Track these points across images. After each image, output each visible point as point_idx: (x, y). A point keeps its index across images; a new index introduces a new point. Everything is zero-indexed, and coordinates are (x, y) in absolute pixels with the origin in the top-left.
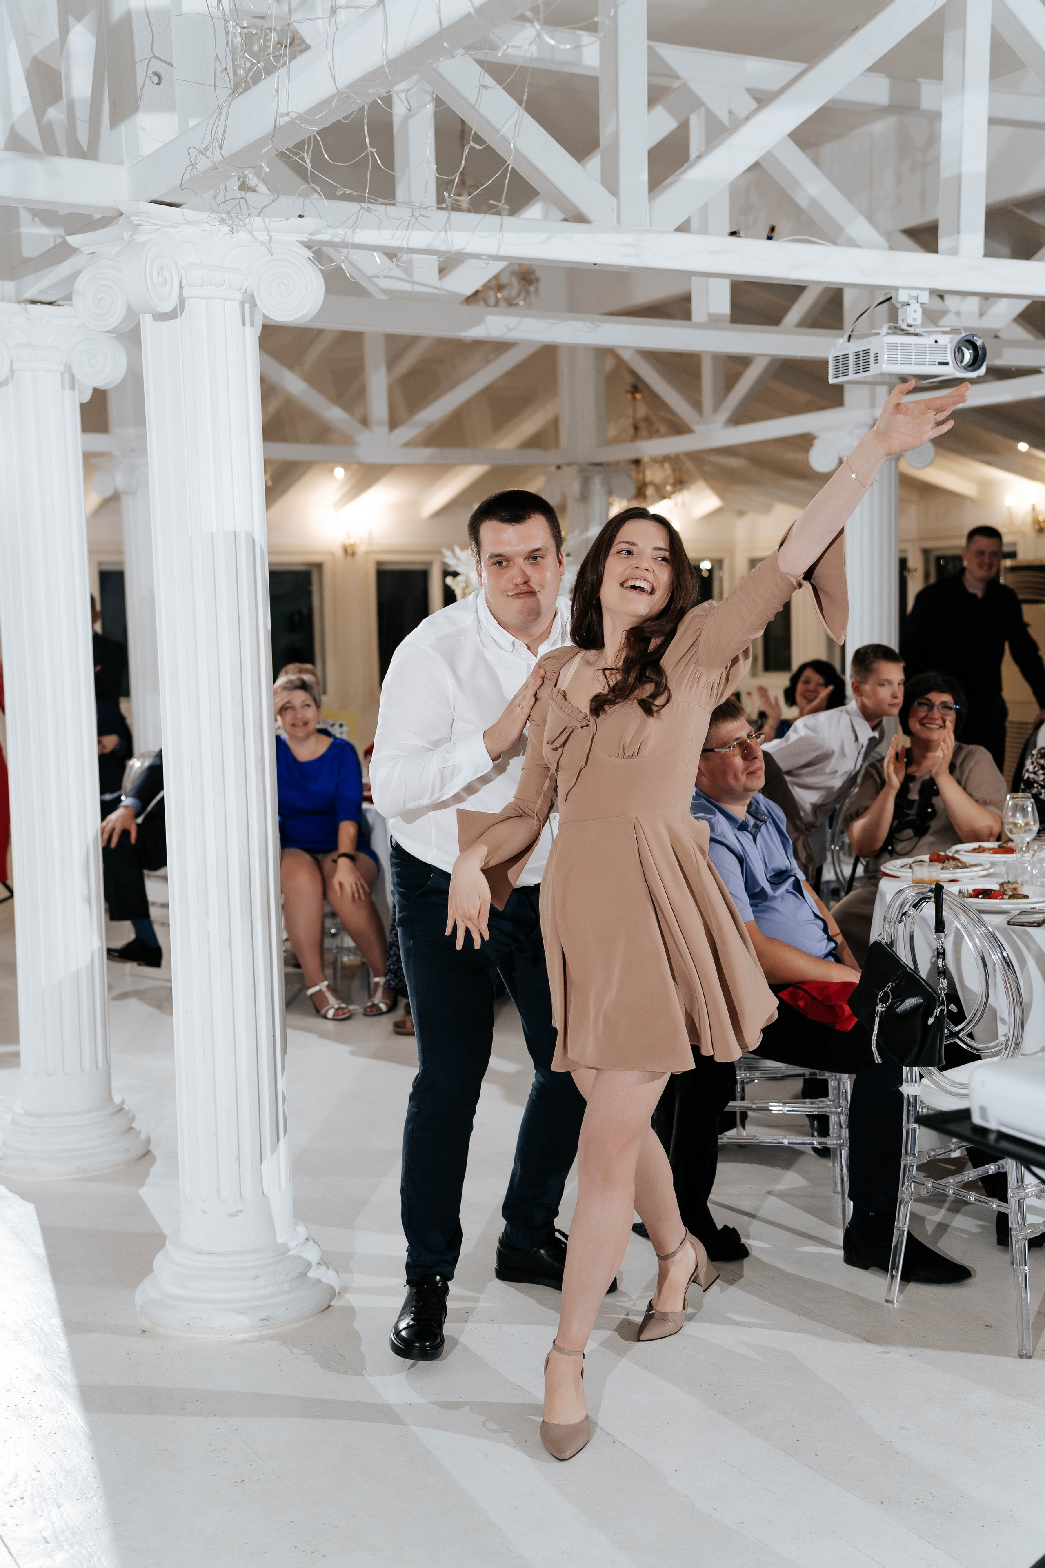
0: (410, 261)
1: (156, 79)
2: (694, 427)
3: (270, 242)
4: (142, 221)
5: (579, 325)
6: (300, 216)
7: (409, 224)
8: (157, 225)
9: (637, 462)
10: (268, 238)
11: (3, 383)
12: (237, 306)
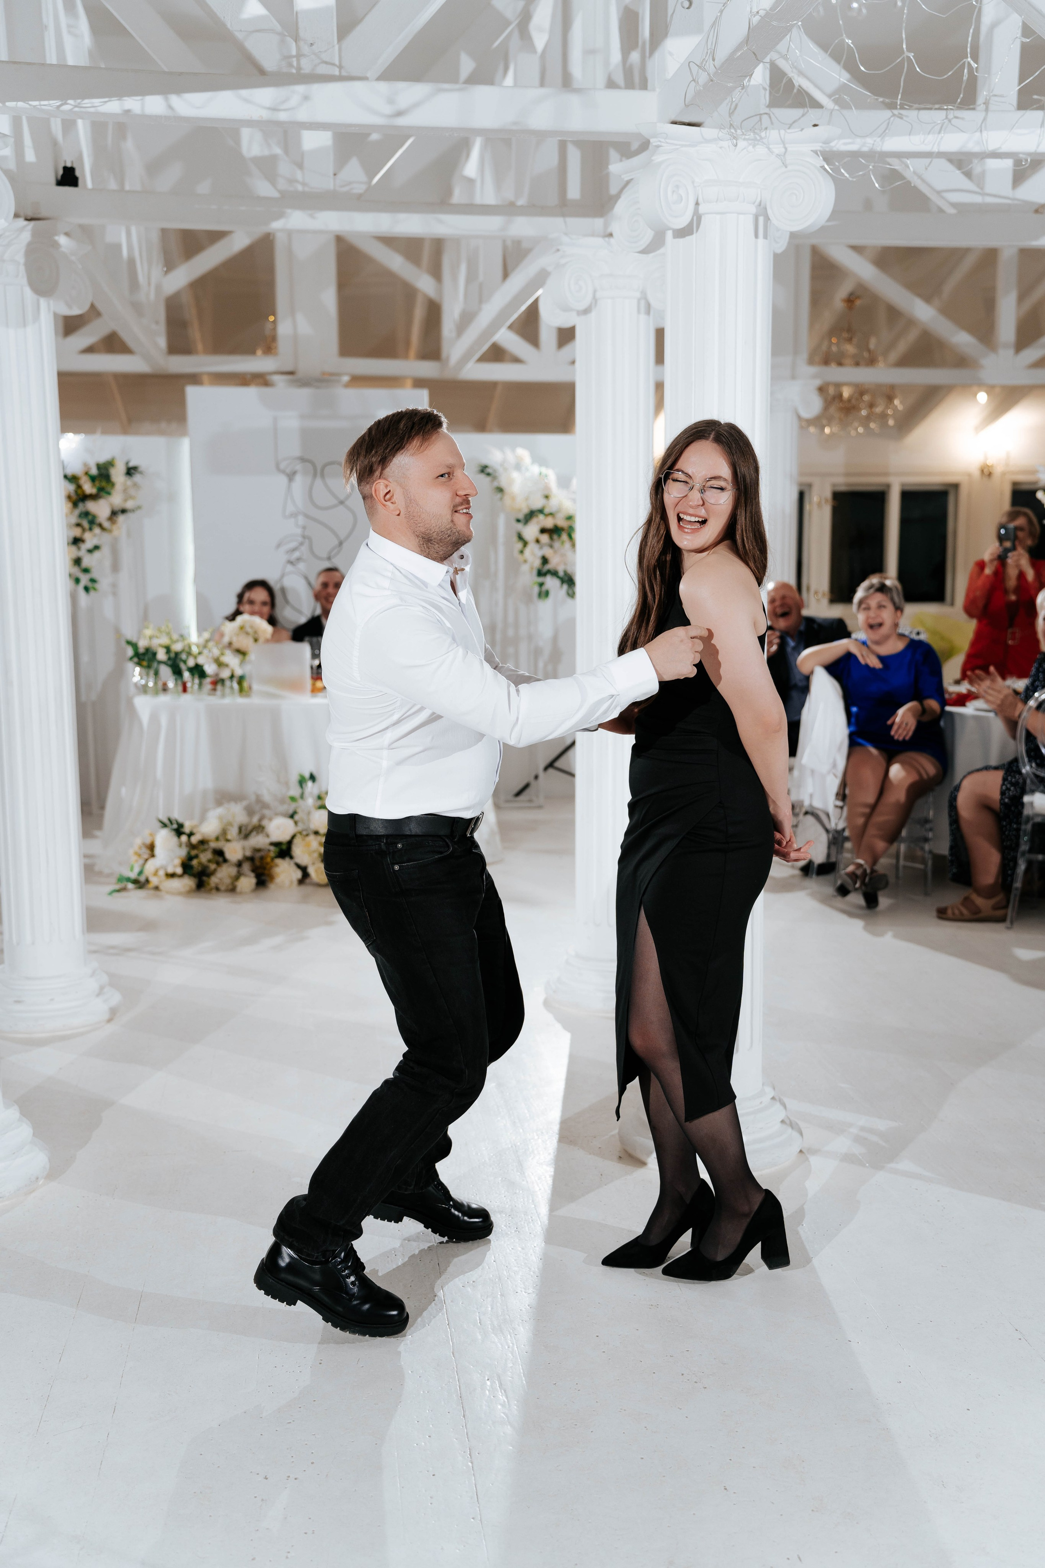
1: (687, 4)
3: (785, 154)
4: (660, 141)
6: (816, 123)
7: (942, 128)
8: (677, 145)
10: (783, 150)
11: (586, 311)
12: (751, 219)
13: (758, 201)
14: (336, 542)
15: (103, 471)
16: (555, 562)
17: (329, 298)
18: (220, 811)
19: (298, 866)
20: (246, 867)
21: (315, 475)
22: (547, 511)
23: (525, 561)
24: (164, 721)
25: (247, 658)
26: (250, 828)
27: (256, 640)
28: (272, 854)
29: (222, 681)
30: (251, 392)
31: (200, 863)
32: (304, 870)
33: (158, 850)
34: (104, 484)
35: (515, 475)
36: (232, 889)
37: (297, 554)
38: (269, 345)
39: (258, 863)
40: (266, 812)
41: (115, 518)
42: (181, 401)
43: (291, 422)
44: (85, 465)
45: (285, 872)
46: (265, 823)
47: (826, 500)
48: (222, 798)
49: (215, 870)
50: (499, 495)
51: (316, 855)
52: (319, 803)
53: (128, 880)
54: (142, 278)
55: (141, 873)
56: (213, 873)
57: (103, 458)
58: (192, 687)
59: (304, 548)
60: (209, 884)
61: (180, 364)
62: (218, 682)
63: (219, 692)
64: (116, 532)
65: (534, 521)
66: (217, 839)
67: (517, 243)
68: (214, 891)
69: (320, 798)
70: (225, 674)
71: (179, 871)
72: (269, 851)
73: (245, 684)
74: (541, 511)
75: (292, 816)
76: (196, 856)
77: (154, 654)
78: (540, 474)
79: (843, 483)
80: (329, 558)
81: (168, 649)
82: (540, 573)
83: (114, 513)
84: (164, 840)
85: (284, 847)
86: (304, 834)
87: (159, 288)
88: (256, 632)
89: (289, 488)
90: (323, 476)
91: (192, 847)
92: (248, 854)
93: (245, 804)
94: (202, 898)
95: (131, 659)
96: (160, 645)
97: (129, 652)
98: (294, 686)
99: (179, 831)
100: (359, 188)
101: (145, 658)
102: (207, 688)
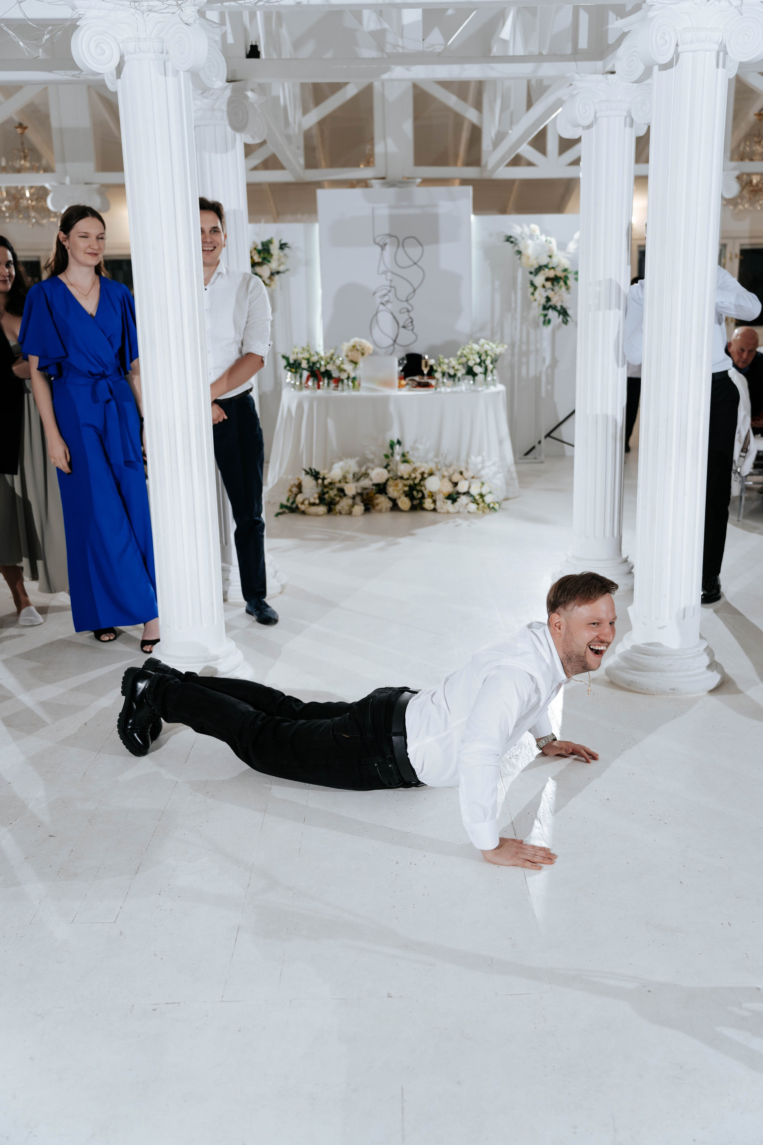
4: (653, 2)
10: (740, 3)
11: (589, 127)
12: (714, 54)
13: (721, 40)
14: (412, 290)
15: (265, 247)
16: (555, 301)
17: (408, 127)
18: (341, 464)
19: (391, 499)
20: (358, 499)
21: (398, 246)
22: (550, 266)
23: (535, 300)
24: (306, 407)
25: (358, 366)
26: (360, 475)
27: (363, 354)
28: (374, 491)
29: (342, 380)
30: (358, 192)
31: (330, 497)
32: (394, 501)
33: (304, 490)
34: (266, 256)
35: (530, 242)
36: (350, 513)
37: (387, 298)
38: (369, 161)
39: (365, 497)
40: (370, 464)
41: (273, 277)
42: (314, 199)
43: (383, 211)
44: (254, 243)
45: (382, 501)
46: (369, 471)
47: (736, 255)
48: (344, 454)
49: (339, 501)
50: (518, 256)
51: (401, 492)
52: (404, 459)
53: (286, 507)
54: (291, 119)
55: (293, 502)
56: (338, 503)
57: (265, 239)
58: (323, 385)
59: (391, 294)
60: (335, 510)
61: (313, 175)
62: (338, 380)
63: (340, 388)
64: (273, 286)
65: (542, 272)
66: (340, 482)
68: (338, 514)
69: (403, 455)
70: (344, 376)
71: (317, 501)
72: (372, 489)
73: (356, 383)
74: (546, 266)
75: (386, 467)
76: (327, 492)
77: (300, 364)
78: (547, 241)
79: (747, 243)
81: (308, 360)
82: (545, 308)
83: (272, 274)
84: (308, 483)
85: (382, 487)
86: (395, 479)
87: (300, 125)
88: (363, 349)
89: (382, 254)
90: (403, 247)
91: (324, 486)
92: (359, 491)
93: (357, 459)
94: (331, 518)
95: (285, 367)
96: (303, 358)
97: (284, 363)
98: (387, 384)
99: (315, 475)
100: (439, 49)
101: (294, 366)
102: (332, 385)
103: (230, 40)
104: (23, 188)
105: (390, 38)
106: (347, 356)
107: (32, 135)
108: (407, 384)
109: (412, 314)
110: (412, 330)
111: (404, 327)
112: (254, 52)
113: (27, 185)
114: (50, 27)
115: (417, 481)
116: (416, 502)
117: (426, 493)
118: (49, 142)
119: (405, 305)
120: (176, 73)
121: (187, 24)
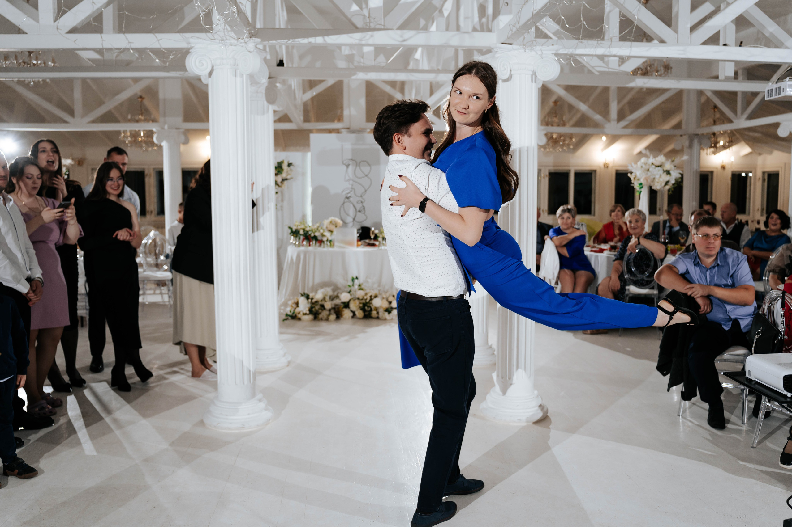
0: (608, 61)
1: (506, 4)
2: (734, 121)
3: (542, 54)
4: (497, 49)
5: (672, 81)
6: (553, 45)
7: (596, 46)
8: (503, 51)
9: (714, 134)
12: (530, 76)
13: (533, 69)
14: (364, 190)
15: (280, 165)
17: (363, 102)
18: (322, 290)
19: (352, 311)
20: (332, 311)
21: (356, 166)
24: (302, 257)
25: (333, 233)
26: (334, 297)
27: (336, 227)
28: (342, 307)
29: (324, 241)
30: (333, 136)
31: (316, 310)
32: (354, 312)
33: (300, 305)
34: (280, 169)
36: (327, 319)
37: (349, 195)
38: (340, 119)
39: (336, 310)
40: (339, 291)
41: (283, 182)
42: (308, 139)
43: (348, 146)
45: (347, 313)
46: (339, 295)
47: (547, 176)
48: (324, 285)
51: (358, 307)
52: (359, 288)
53: (289, 316)
54: (297, 96)
55: (293, 313)
56: (320, 313)
57: (279, 160)
58: (312, 244)
59: (352, 193)
60: (318, 317)
61: (308, 126)
62: (321, 242)
63: (322, 246)
64: (284, 187)
66: (322, 301)
67: (437, 83)
68: (320, 320)
69: (360, 286)
70: (325, 239)
71: (308, 312)
72: (341, 305)
73: (332, 243)
75: (349, 292)
76: (314, 307)
77: (299, 232)
79: (552, 169)
80: (361, 196)
81: (304, 230)
83: (283, 180)
84: (302, 301)
85: (346, 304)
86: (354, 299)
87: (301, 99)
88: (336, 224)
89: (347, 170)
90: (359, 166)
91: (312, 303)
92: (333, 306)
93: (332, 287)
94: (316, 322)
95: (290, 234)
96: (301, 229)
97: (289, 231)
98: (350, 244)
99: (307, 297)
100: (383, 64)
101: (295, 233)
102: (318, 244)
103: (268, 57)
104: (140, 131)
105: (357, 58)
106: (327, 228)
107: (147, 103)
108: (362, 244)
109: (364, 204)
110: (364, 213)
111: (359, 211)
112: (281, 64)
113: (142, 129)
114: (174, 52)
115: (368, 301)
116: (366, 313)
117: (373, 308)
118: (157, 106)
119: (360, 199)
120: (242, 75)
121: (249, 52)
